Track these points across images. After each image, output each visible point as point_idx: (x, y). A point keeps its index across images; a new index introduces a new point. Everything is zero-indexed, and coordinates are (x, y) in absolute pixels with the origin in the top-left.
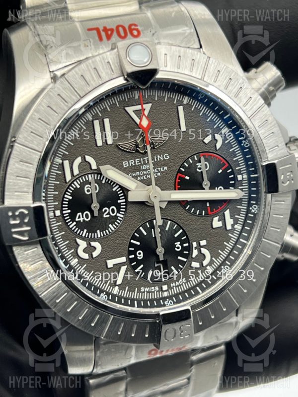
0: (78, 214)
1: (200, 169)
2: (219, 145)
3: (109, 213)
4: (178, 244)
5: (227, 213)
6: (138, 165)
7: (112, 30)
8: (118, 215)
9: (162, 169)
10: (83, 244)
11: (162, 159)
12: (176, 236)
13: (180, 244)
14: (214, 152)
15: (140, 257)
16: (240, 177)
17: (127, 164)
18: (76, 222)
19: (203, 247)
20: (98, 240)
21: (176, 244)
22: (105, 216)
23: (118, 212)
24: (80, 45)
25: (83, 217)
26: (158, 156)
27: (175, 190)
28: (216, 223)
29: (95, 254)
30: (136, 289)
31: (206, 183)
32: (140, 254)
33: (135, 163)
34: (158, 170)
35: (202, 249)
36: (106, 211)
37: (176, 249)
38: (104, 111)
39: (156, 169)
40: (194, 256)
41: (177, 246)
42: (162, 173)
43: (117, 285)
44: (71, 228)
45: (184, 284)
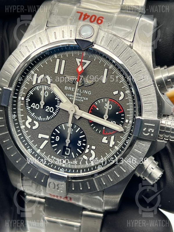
0: (33, 104)
1: (106, 107)
2: (121, 98)
3: (49, 110)
4: (80, 142)
5: (113, 137)
6: (73, 91)
7: (88, 16)
8: (53, 113)
9: (85, 98)
10: (30, 120)
11: (87, 93)
12: (80, 137)
13: (81, 143)
14: (117, 101)
15: (57, 140)
16: (127, 121)
17: (67, 88)
18: (31, 107)
19: (93, 150)
20: (39, 121)
21: (79, 141)
22: (46, 110)
23: (54, 111)
24: (67, 18)
25: (35, 106)
26: (85, 91)
27: (88, 113)
28: (104, 140)
29: (34, 128)
30: (49, 155)
31: (106, 116)
32: (58, 138)
33: (71, 89)
34: (82, 98)
35: (92, 151)
36: (48, 108)
37: (78, 144)
38: (64, 56)
39: (81, 97)
40: (86, 152)
41: (79, 143)
42: (84, 100)
43: (40, 149)
44: (27, 109)
45: (75, 165)
